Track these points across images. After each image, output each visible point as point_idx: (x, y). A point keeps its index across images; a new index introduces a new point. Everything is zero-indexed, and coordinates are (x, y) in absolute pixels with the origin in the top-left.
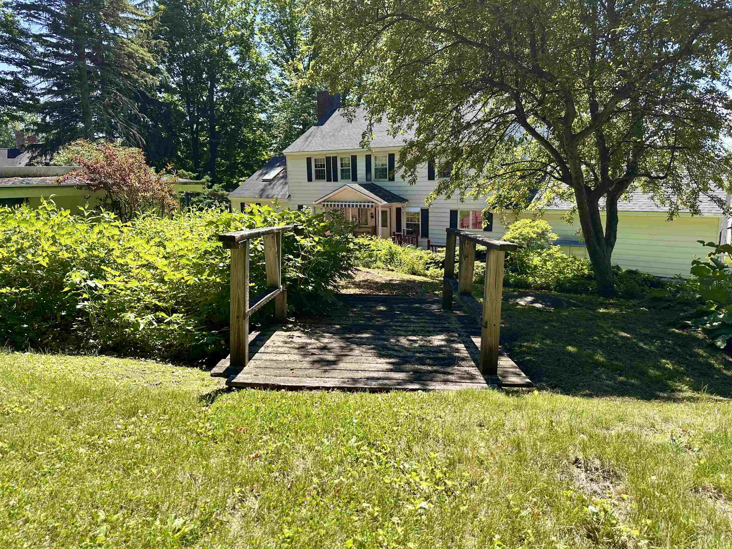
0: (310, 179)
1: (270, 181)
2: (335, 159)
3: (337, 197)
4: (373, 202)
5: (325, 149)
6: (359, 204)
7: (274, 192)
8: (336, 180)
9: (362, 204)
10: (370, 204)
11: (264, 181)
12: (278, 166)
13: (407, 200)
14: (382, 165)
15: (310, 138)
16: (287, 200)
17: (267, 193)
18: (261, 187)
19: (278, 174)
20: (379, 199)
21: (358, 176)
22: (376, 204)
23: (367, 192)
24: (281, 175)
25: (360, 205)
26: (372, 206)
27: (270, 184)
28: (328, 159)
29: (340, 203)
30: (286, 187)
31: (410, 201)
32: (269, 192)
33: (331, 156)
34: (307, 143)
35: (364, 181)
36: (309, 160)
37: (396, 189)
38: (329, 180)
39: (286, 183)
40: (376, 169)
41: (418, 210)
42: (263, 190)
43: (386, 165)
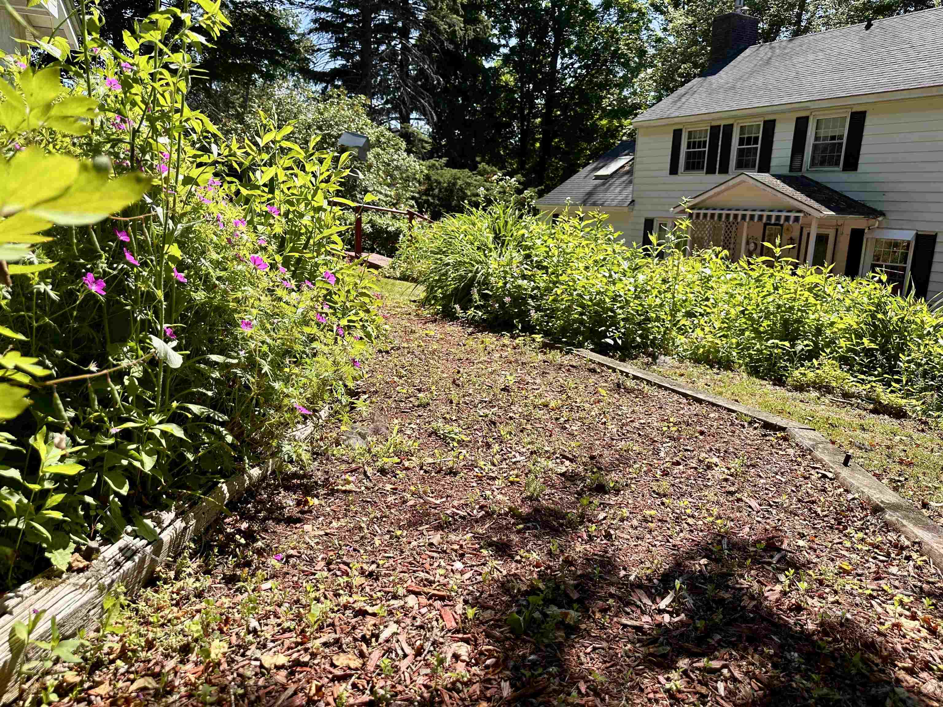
0: (674, 170)
1: (605, 178)
2: (729, 129)
3: (722, 200)
4: (800, 211)
5: (712, 111)
6: (765, 214)
7: (608, 195)
8: (724, 170)
9: (774, 214)
10: (793, 215)
11: (598, 177)
12: (626, 155)
13: (882, 214)
14: (833, 138)
15: (687, 96)
16: (626, 210)
17: (595, 198)
18: (588, 189)
19: (623, 167)
20: (816, 205)
21: (774, 162)
22: (807, 214)
23: (789, 190)
24: (627, 168)
25: (769, 217)
26: (797, 219)
27: (603, 184)
28: (715, 130)
29: (725, 212)
30: (630, 188)
31: (890, 216)
32: (599, 197)
33: (722, 123)
34: (679, 104)
35: (785, 171)
36: (677, 134)
37: (856, 187)
38: (711, 171)
39: (631, 182)
40: (815, 147)
41: (908, 236)
42: (590, 194)
43: (841, 137)
